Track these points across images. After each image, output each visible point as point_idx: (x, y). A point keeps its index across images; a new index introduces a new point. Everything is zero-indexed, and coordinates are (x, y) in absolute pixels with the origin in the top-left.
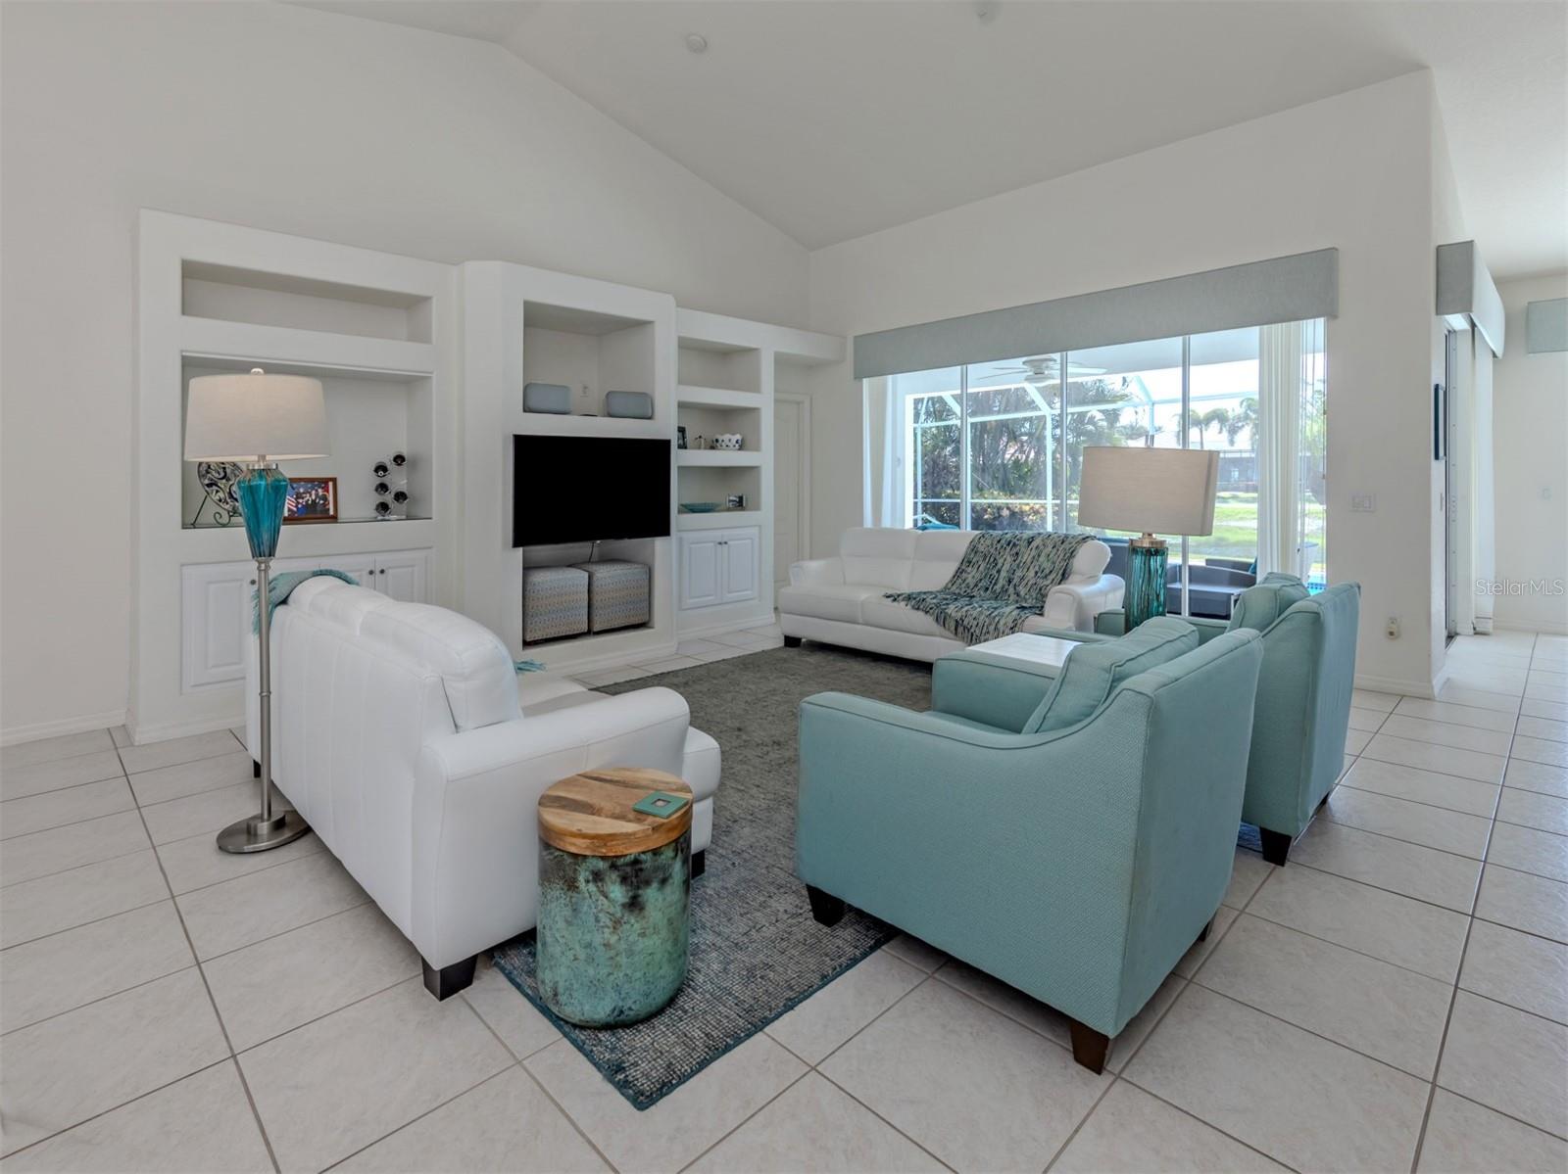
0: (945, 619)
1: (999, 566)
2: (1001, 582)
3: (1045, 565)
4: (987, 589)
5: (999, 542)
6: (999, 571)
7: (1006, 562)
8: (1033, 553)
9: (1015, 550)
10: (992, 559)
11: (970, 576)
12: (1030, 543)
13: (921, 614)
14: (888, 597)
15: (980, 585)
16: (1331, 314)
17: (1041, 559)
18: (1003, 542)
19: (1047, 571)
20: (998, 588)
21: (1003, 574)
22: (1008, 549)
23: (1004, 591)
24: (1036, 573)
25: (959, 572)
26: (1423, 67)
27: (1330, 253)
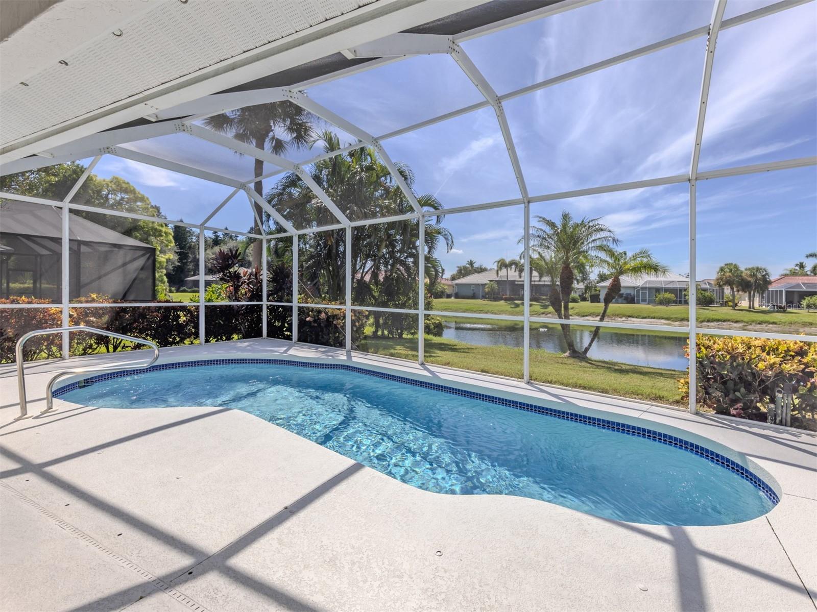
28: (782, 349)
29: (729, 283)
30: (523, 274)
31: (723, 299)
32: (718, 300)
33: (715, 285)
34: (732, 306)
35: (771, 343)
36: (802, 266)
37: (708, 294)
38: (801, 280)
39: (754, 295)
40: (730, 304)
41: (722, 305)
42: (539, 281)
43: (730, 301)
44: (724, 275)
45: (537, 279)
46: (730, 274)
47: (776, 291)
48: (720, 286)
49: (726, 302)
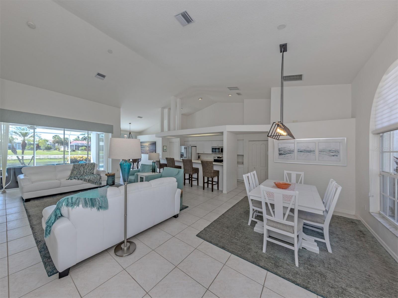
1: (81, 170)
3: (90, 168)
4: (79, 174)
5: (79, 165)
6: (81, 171)
8: (87, 166)
9: (83, 167)
10: (78, 169)
11: (75, 173)
14: (68, 179)
15: (77, 174)
17: (89, 167)
18: (80, 165)
19: (91, 169)
21: (82, 171)
22: (82, 166)
23: (83, 174)
24: (89, 170)
25: (72, 173)
26: (120, 108)
27: (112, 126)
28: (80, 157)
29: (57, 142)
31: (55, 148)
32: (53, 148)
33: (53, 143)
34: (58, 150)
35: (79, 156)
36: (79, 137)
37: (49, 146)
38: (78, 142)
39: (66, 146)
40: (58, 149)
43: (58, 148)
44: (56, 140)
46: (58, 139)
47: (72, 145)
48: (54, 143)
49: (56, 149)
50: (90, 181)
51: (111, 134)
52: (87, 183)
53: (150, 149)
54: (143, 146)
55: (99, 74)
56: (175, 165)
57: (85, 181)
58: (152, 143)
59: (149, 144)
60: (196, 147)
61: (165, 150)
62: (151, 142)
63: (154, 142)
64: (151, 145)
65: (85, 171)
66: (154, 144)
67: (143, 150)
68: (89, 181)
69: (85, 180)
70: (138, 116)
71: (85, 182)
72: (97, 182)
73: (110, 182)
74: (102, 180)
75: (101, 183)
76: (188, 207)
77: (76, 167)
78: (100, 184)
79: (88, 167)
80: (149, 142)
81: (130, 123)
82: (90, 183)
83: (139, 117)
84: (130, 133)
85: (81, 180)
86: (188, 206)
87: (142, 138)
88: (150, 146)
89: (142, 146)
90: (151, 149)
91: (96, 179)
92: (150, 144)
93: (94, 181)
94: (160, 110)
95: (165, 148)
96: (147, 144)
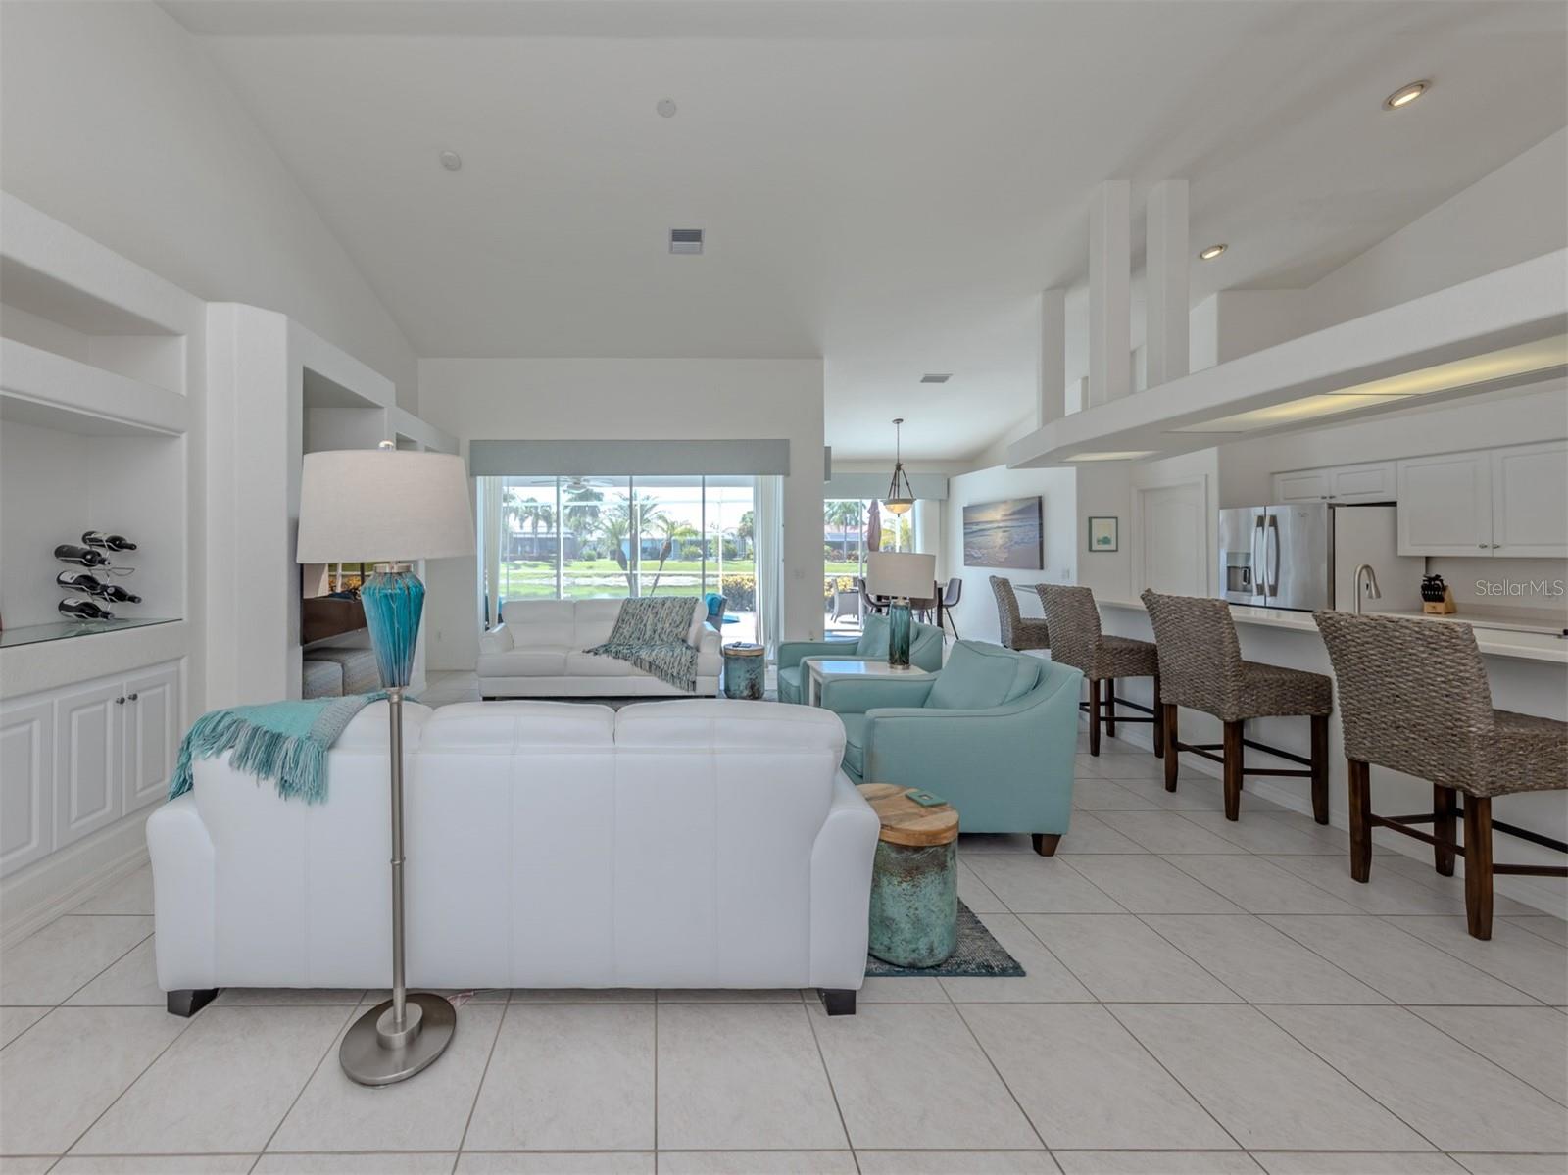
0: (641, 663)
1: (645, 621)
2: (648, 633)
3: (676, 618)
4: (639, 639)
5: (641, 605)
6: (645, 625)
7: (649, 619)
8: (667, 611)
9: (655, 610)
10: (638, 618)
11: (625, 631)
12: (664, 605)
13: (621, 661)
14: (588, 652)
15: (633, 636)
16: (786, 474)
17: (673, 614)
19: (678, 622)
20: (647, 637)
21: (648, 627)
22: (649, 609)
23: (651, 639)
24: (671, 624)
25: (617, 629)
26: (820, 357)
27: (787, 442)
30: (525, 524)
37: (732, 546)
41: (744, 558)
42: (548, 533)
45: (545, 530)
48: (742, 537)
50: (653, 667)
51: (780, 478)
52: (644, 673)
53: (1010, 539)
54: (977, 524)
55: (679, 236)
56: (1104, 633)
57: (635, 664)
58: (1020, 506)
59: (1009, 512)
60: (1394, 504)
61: (1106, 541)
62: (1016, 500)
63: (1033, 498)
64: (1017, 520)
65: (659, 626)
66: (1035, 508)
67: (980, 548)
68: (650, 667)
69: (638, 662)
70: (921, 378)
71: (637, 670)
72: (678, 674)
73: (741, 684)
74: (698, 669)
75: (694, 683)
76: (1017, 971)
77: (631, 611)
78: (691, 688)
79: (671, 613)
80: (1005, 502)
81: (898, 421)
82: (655, 675)
83: (928, 379)
84: (898, 467)
85: (623, 661)
86: (1025, 967)
87: (973, 487)
88: (1009, 524)
89: (975, 528)
90: (1016, 538)
91: (676, 664)
92: (1011, 514)
93: (670, 672)
94: (1035, 304)
95: (1101, 529)
96: (996, 515)
